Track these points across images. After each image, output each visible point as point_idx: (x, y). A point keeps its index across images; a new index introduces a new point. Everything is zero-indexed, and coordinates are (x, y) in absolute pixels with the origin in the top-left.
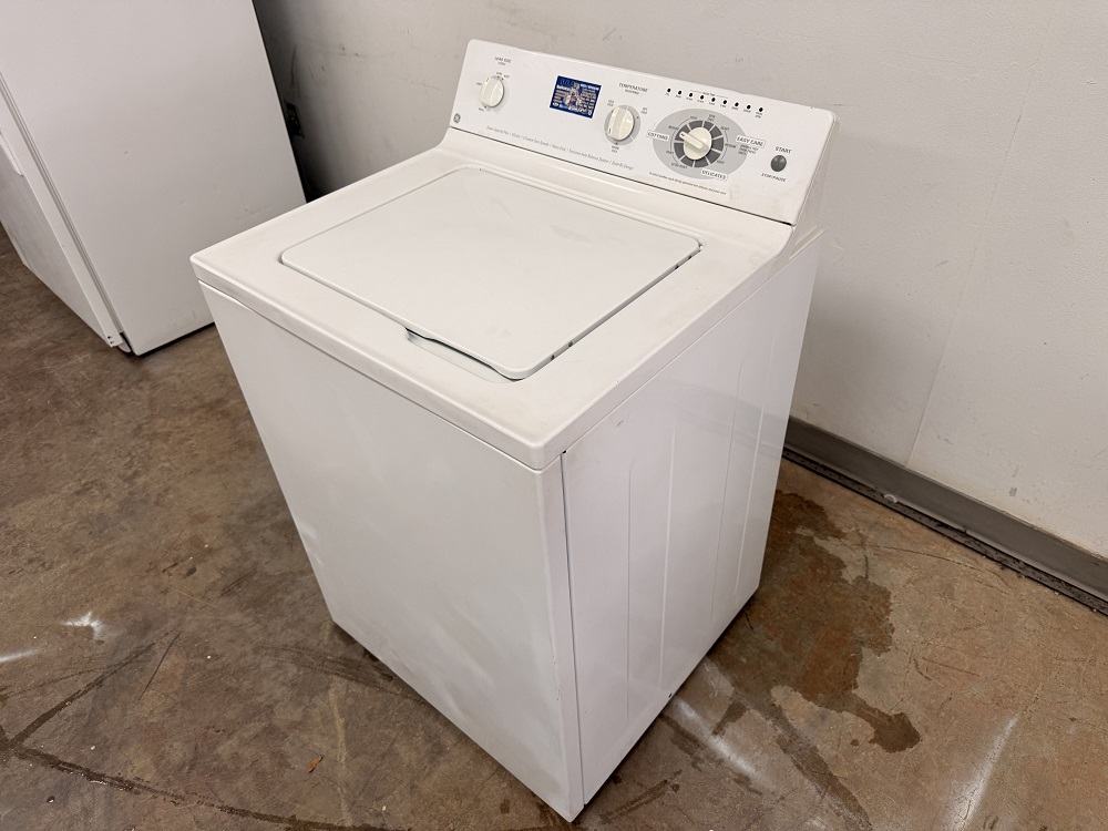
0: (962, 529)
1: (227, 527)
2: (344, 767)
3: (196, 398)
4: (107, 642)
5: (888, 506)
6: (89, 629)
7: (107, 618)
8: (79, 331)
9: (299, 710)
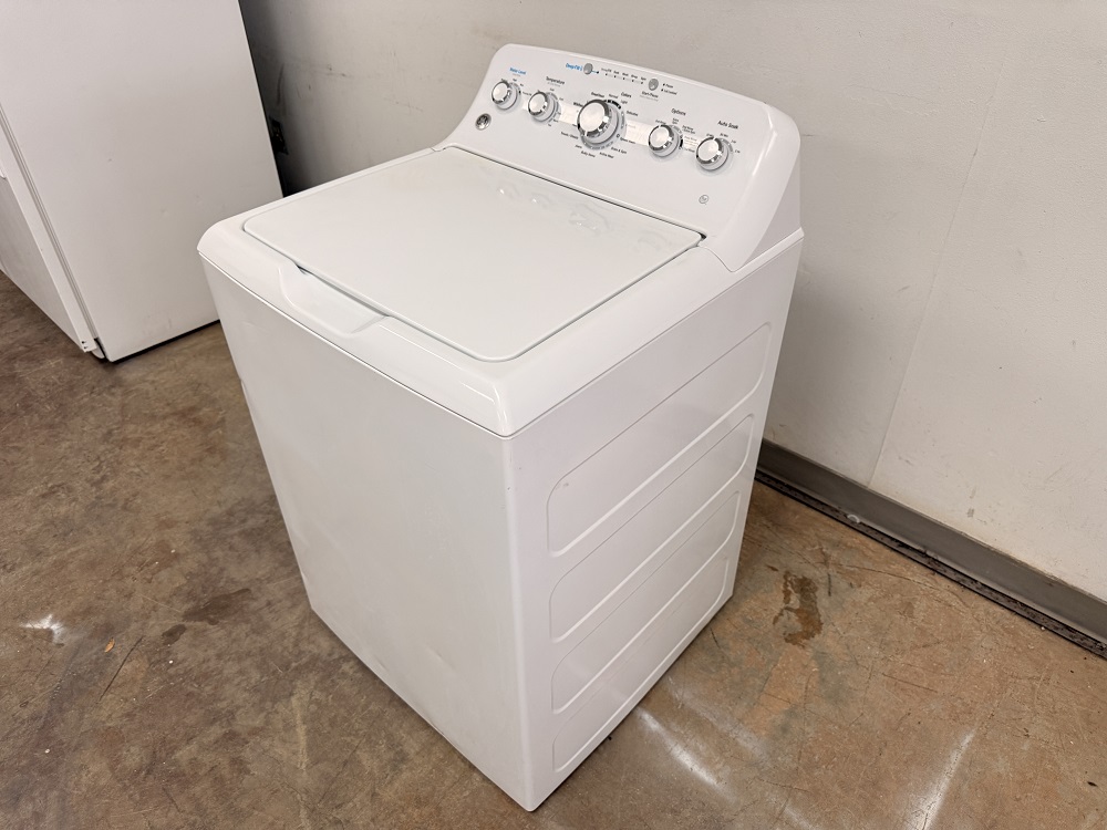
0: (922, 549)
1: (194, 533)
2: (305, 773)
3: (168, 404)
4: (67, 645)
5: (851, 526)
6: (49, 632)
7: (69, 620)
8: (53, 337)
9: (262, 715)
